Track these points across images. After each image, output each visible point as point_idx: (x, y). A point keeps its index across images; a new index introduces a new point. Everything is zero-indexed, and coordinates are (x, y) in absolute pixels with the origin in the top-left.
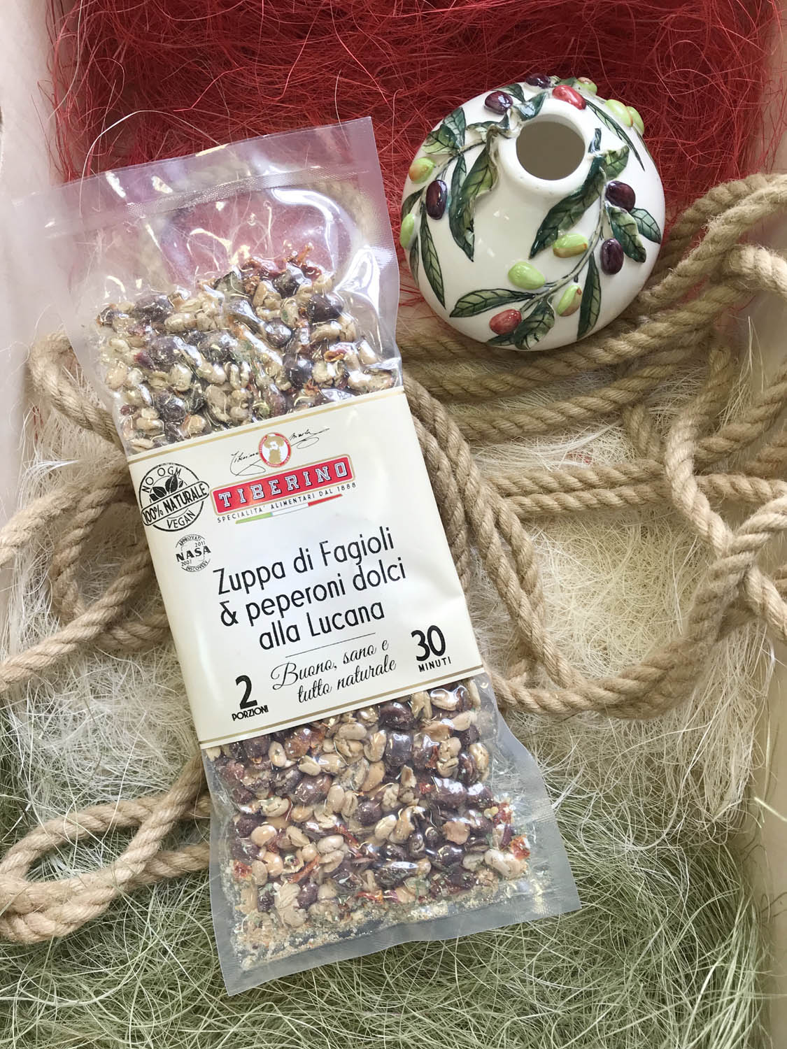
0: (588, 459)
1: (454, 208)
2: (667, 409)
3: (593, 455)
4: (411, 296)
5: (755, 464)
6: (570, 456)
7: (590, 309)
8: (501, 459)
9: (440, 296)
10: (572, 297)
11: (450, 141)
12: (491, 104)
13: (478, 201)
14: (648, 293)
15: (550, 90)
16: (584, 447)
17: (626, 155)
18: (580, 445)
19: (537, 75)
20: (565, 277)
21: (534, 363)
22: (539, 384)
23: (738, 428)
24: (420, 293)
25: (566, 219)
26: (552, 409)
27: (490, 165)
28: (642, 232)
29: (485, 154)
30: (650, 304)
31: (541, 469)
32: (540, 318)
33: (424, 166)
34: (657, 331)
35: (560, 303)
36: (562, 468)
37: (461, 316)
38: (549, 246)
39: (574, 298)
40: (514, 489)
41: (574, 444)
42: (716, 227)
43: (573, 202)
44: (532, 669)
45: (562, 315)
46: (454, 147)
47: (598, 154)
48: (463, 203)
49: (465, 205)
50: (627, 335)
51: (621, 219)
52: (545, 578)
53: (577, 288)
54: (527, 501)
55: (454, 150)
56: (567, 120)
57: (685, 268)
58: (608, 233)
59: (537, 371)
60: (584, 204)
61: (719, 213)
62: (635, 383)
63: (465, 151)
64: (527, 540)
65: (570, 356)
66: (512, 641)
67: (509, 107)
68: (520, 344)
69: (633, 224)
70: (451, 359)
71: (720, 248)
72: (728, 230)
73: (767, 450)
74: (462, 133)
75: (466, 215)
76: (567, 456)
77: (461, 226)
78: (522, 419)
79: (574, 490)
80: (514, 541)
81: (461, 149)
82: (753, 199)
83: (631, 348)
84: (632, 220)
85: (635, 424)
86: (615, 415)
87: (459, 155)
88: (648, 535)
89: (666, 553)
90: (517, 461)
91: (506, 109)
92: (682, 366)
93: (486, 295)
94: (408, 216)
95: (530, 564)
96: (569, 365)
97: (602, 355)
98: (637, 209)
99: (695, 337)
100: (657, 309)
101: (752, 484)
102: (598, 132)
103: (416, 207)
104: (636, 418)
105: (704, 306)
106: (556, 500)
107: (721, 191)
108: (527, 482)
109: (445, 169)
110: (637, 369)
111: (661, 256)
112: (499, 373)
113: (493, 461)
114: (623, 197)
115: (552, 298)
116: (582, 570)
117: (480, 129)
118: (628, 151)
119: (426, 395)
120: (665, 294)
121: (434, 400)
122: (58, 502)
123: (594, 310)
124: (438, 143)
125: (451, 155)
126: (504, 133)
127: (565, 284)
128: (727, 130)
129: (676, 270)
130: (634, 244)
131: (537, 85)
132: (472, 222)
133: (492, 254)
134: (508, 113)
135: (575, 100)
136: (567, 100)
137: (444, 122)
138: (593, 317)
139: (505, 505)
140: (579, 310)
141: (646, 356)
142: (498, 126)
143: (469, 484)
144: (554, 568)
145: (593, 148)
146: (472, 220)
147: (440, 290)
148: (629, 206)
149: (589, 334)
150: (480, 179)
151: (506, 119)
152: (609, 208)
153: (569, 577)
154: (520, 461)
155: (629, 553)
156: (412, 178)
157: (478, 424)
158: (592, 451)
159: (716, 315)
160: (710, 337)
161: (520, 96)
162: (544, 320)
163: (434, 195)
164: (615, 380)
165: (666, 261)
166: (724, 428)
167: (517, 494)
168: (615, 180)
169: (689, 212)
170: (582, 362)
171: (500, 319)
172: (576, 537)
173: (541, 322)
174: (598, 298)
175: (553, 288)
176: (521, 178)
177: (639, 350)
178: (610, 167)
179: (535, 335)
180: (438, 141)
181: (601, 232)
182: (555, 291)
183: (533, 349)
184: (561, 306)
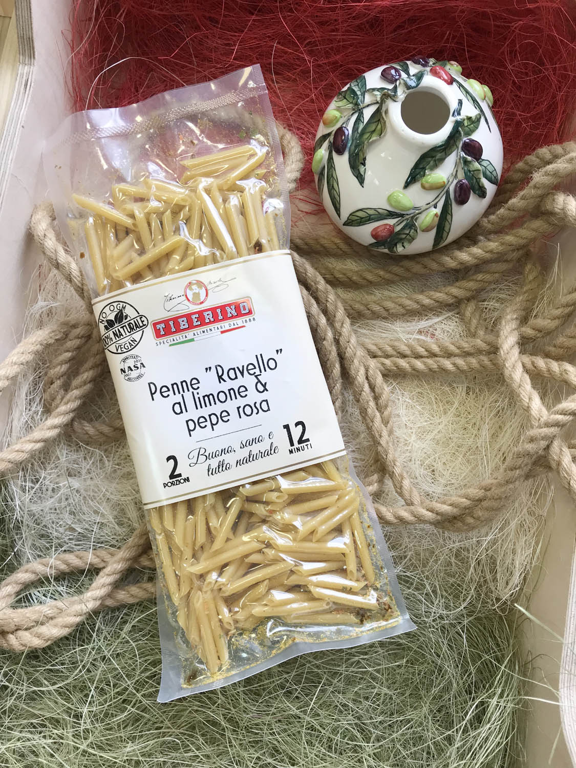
0: (433, 335)
1: (353, 148)
2: (492, 304)
3: (437, 333)
5: (552, 349)
6: (420, 332)
7: (444, 228)
8: (371, 330)
9: (338, 210)
11: (354, 99)
12: (385, 75)
13: (370, 144)
14: (485, 220)
15: (428, 69)
16: (430, 327)
17: (478, 120)
18: (428, 324)
19: (420, 57)
20: (427, 204)
21: (401, 264)
22: (403, 279)
23: (541, 322)
24: (323, 206)
25: (432, 163)
26: (410, 299)
27: (381, 120)
28: (486, 176)
29: (378, 111)
30: (486, 227)
31: (399, 340)
32: (407, 232)
33: (334, 116)
34: (490, 248)
35: (423, 222)
36: (413, 340)
37: (351, 226)
38: (418, 181)
39: (433, 219)
40: (380, 353)
41: (423, 324)
42: (538, 177)
43: (438, 151)
44: (381, 481)
45: (423, 231)
46: (357, 104)
47: (459, 118)
48: (359, 145)
49: (361, 147)
50: (468, 249)
51: (471, 166)
52: (395, 417)
53: (435, 213)
54: (387, 362)
55: (356, 106)
56: (439, 92)
57: (513, 204)
58: (461, 175)
59: (402, 269)
60: (446, 153)
61: (541, 167)
62: (471, 285)
63: (364, 108)
64: (385, 389)
65: (426, 261)
66: (368, 460)
67: (398, 79)
68: (391, 249)
69: (479, 170)
70: (341, 255)
71: (539, 192)
72: (547, 180)
73: (561, 340)
74: (363, 94)
75: (361, 154)
76: (418, 332)
77: (357, 161)
78: (389, 304)
79: (422, 357)
80: (376, 390)
81: (362, 106)
82: (566, 160)
83: (470, 259)
84: (479, 167)
85: (468, 313)
86: (455, 306)
87: (360, 110)
88: (471, 393)
89: (483, 407)
90: (382, 333)
91: (396, 80)
92: (505, 274)
93: (370, 212)
94: (319, 150)
95: (386, 406)
96: (425, 267)
97: (449, 262)
98: (483, 160)
99: (515, 255)
100: (490, 232)
101: (546, 364)
102: (460, 102)
103: (326, 144)
104: (469, 309)
105: (525, 233)
106: (408, 363)
107: (544, 151)
108: (389, 349)
109: (349, 119)
110: (473, 275)
111: (498, 194)
112: (375, 268)
113: (364, 331)
114: (474, 150)
115: (417, 218)
116: (421, 414)
117: (376, 93)
118: (480, 117)
119: (322, 282)
120: (498, 222)
121: (328, 285)
122: (53, 334)
123: (447, 229)
124: (345, 100)
125: (354, 109)
126: (394, 98)
127: (427, 209)
128: (553, 107)
129: (506, 206)
130: (479, 184)
131: (420, 64)
132: (365, 159)
133: (377, 183)
134: (398, 83)
135: (446, 78)
136: (440, 77)
137: (350, 85)
138: (445, 234)
139: (372, 363)
140: (436, 228)
141: (479, 266)
142: (389, 92)
143: (348, 348)
144: (402, 411)
145: (456, 114)
146: (365, 158)
147: (338, 205)
148: (478, 157)
149: (440, 247)
150: (373, 129)
151: (395, 87)
152: (464, 158)
153: (412, 418)
154: (384, 333)
155: (456, 404)
156: (324, 124)
157: (357, 306)
158: (436, 330)
159: (534, 240)
160: (528, 255)
161: (407, 71)
162: (411, 233)
163: (340, 136)
164: (457, 281)
165: (501, 198)
166: (532, 321)
167: (381, 357)
168: (469, 137)
169: (520, 165)
170: (434, 266)
171: (379, 230)
172: (420, 390)
173: (408, 234)
174: (450, 221)
175: (419, 211)
176: (403, 131)
177: (476, 260)
178: (467, 128)
179: (403, 243)
180: (345, 98)
181: (456, 174)
182: (420, 213)
183: (400, 254)
184: (423, 224)
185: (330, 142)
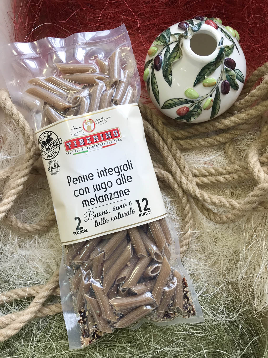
0: (212, 165)
1: (165, 66)
2: (243, 147)
3: (214, 164)
4: (147, 100)
6: (205, 163)
7: (216, 107)
9: (158, 100)
10: (210, 102)
11: (164, 40)
12: (181, 26)
13: (174, 64)
14: (238, 103)
15: (204, 21)
16: (210, 160)
17: (233, 48)
19: (199, 16)
20: (207, 95)
21: (193, 127)
22: (195, 136)
25: (208, 72)
28: (238, 78)
29: (177, 46)
30: (239, 107)
31: (193, 167)
32: (196, 110)
33: (154, 50)
34: (241, 117)
36: (201, 168)
37: (165, 109)
38: (201, 82)
41: (207, 159)
43: (211, 65)
45: (205, 109)
46: (166, 43)
47: (222, 46)
49: (169, 65)
50: (229, 118)
51: (230, 73)
53: (211, 99)
57: (254, 93)
58: (224, 78)
59: (194, 130)
60: (216, 66)
63: (170, 44)
65: (207, 125)
67: (188, 27)
68: (188, 121)
69: (234, 75)
74: (169, 37)
75: (169, 69)
77: (167, 73)
79: (206, 176)
81: (168, 43)
83: (231, 123)
84: (234, 73)
85: (230, 152)
87: (167, 46)
91: (186, 28)
93: (175, 100)
94: (147, 69)
96: (206, 128)
97: (219, 125)
98: (236, 69)
100: (241, 109)
102: (222, 38)
103: (150, 65)
105: (260, 108)
109: (162, 51)
111: (244, 88)
112: (179, 130)
114: (231, 64)
115: (201, 103)
117: (176, 36)
118: (234, 46)
120: (245, 104)
123: (218, 108)
124: (159, 41)
125: (164, 46)
126: (185, 37)
127: (207, 97)
129: (250, 94)
130: (234, 83)
131: (199, 19)
132: (171, 72)
133: (179, 85)
134: (188, 29)
135: (214, 26)
136: (211, 25)
137: (162, 33)
138: (217, 111)
140: (212, 108)
141: (236, 127)
142: (183, 34)
145: (221, 44)
146: (172, 71)
147: (158, 98)
148: (233, 68)
149: (214, 118)
150: (175, 55)
151: (186, 33)
152: (226, 68)
156: (149, 55)
158: (213, 162)
159: (264, 112)
161: (192, 24)
162: (198, 111)
163: (157, 60)
165: (246, 90)
168: (228, 57)
169: (256, 72)
170: (211, 128)
173: (196, 112)
174: (219, 103)
175: (202, 99)
176: (192, 55)
177: (234, 124)
178: (227, 52)
179: (194, 117)
180: (159, 40)
181: (222, 78)
182: (202, 100)
183: (193, 122)
184: (205, 106)
185: (152, 64)
